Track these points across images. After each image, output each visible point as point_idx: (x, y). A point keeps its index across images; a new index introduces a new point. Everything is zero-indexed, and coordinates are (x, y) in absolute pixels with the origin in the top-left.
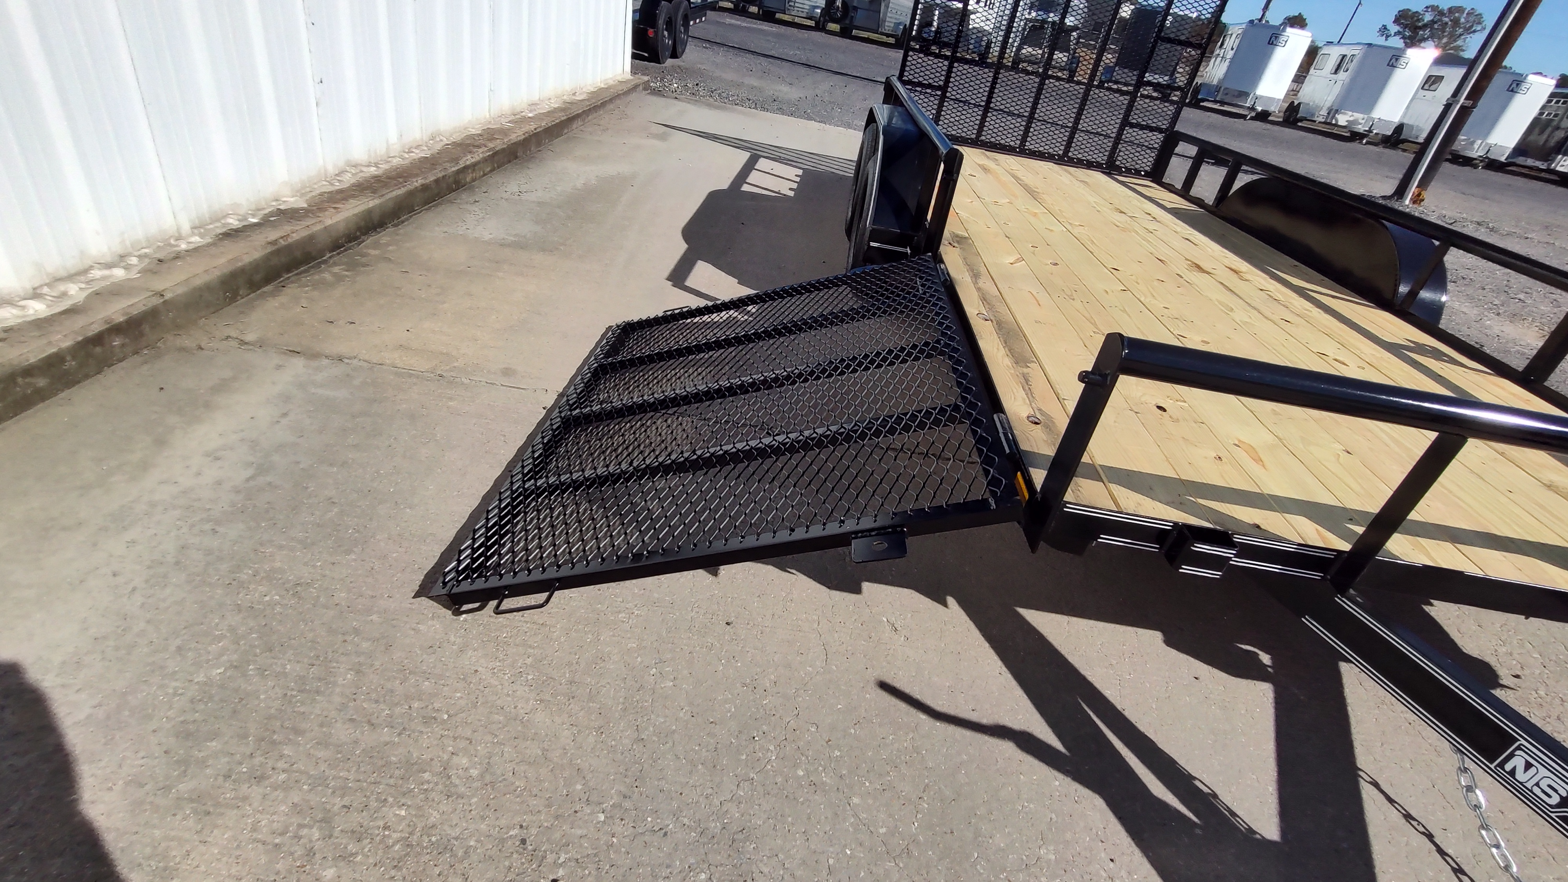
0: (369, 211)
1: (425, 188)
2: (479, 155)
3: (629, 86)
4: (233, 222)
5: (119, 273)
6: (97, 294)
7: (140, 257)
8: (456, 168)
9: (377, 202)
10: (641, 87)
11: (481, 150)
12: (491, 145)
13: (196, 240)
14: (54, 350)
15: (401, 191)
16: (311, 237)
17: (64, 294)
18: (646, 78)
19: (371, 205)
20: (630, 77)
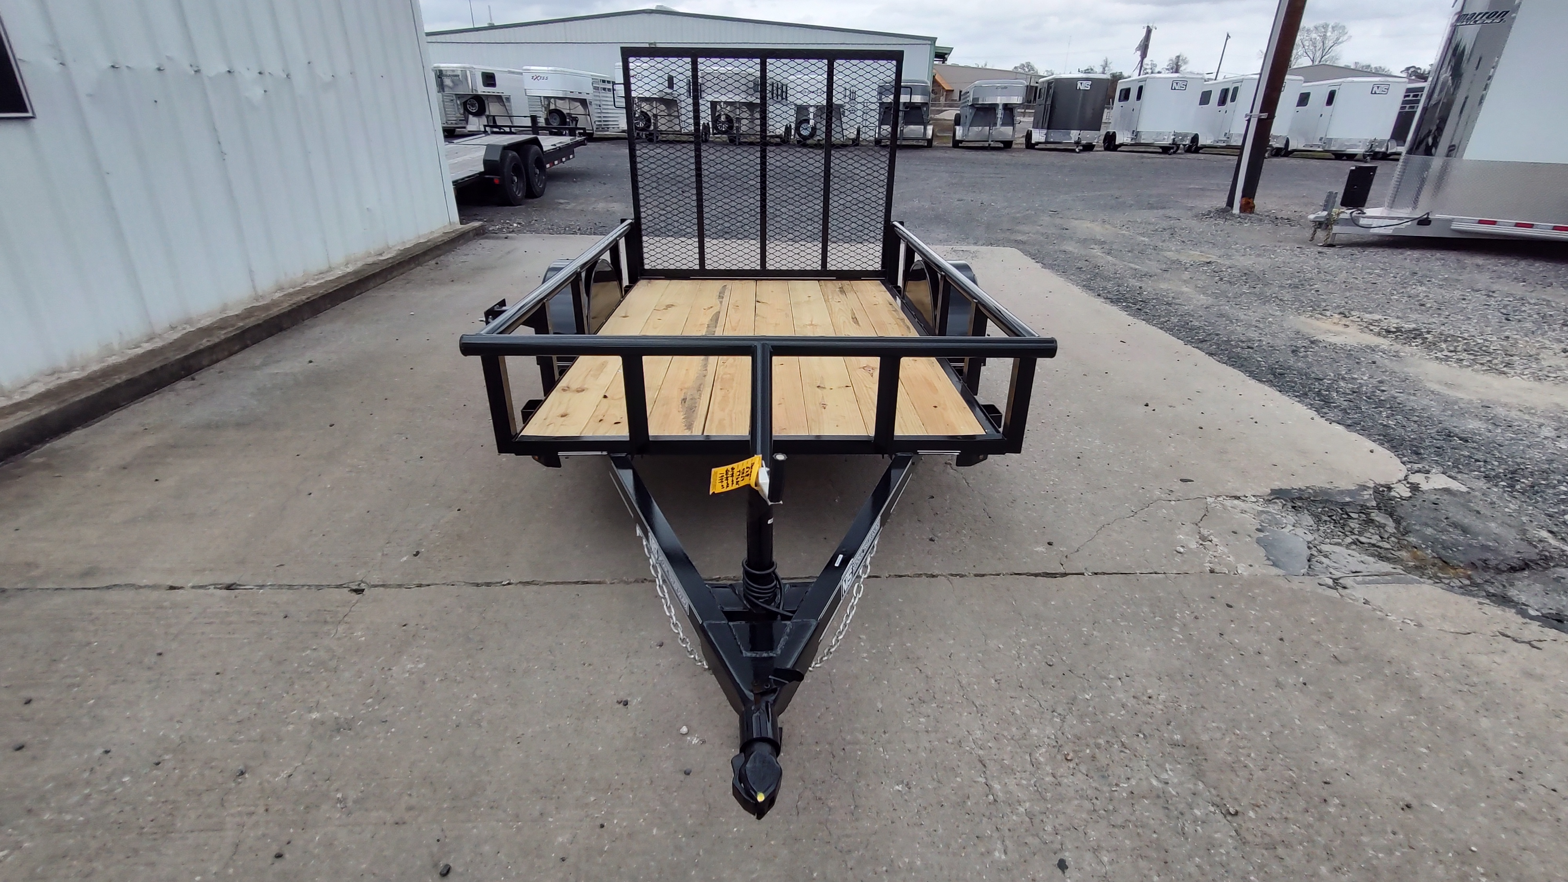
2: (222, 335)
11: (223, 332)
20: (460, 226)
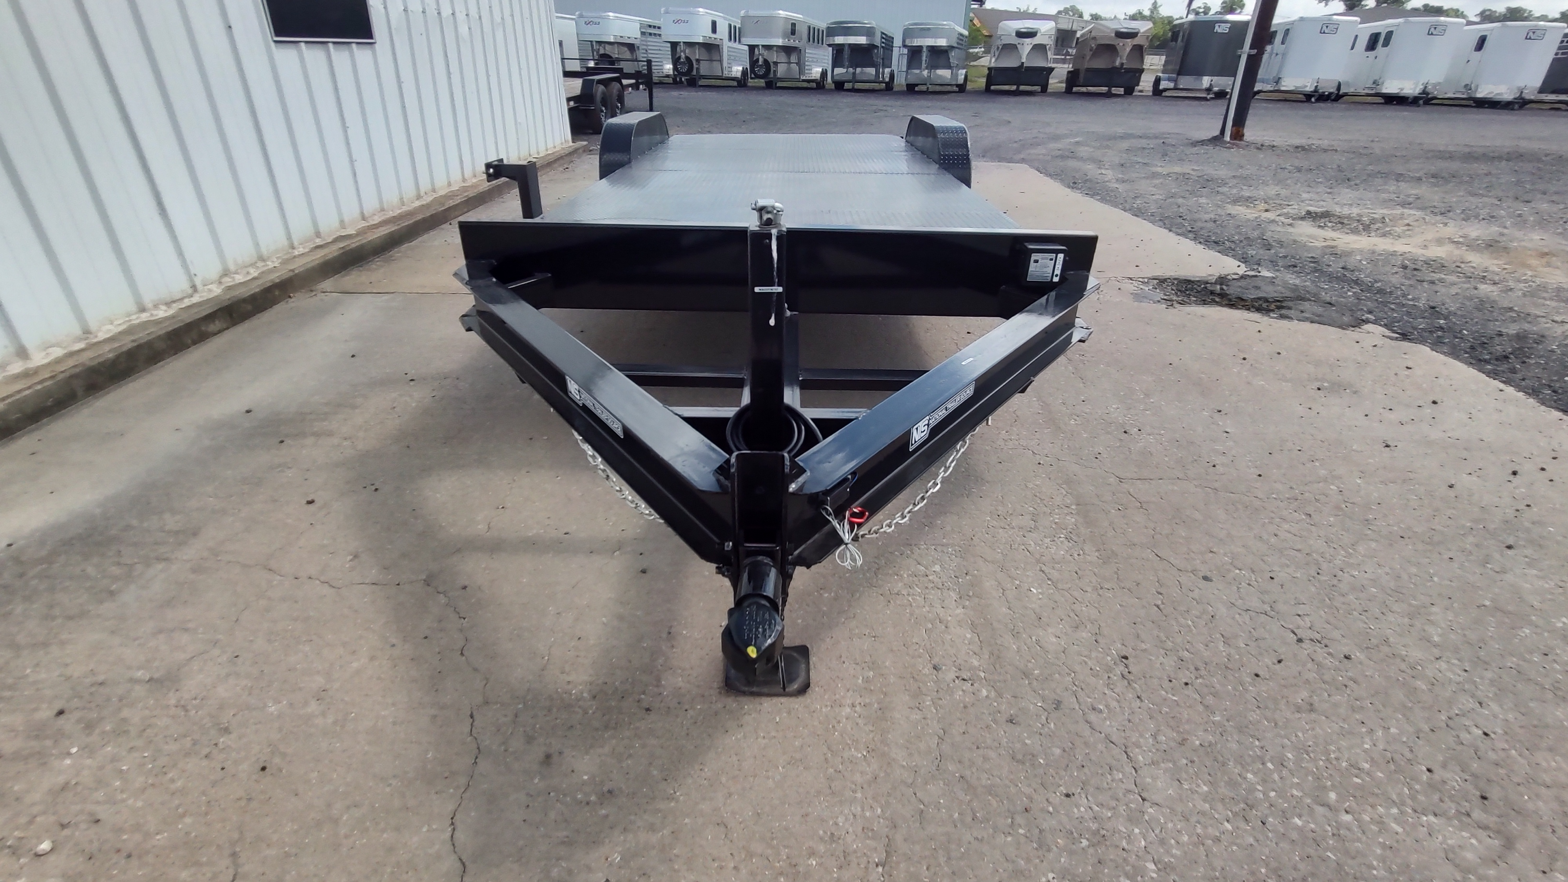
0: (392, 233)
1: (424, 220)
2: (458, 200)
3: (571, 150)
4: (319, 242)
5: (271, 265)
6: (263, 273)
7: (277, 258)
8: (443, 209)
9: (396, 228)
10: (581, 151)
11: (459, 197)
12: (466, 194)
13: (301, 250)
14: (252, 292)
15: (411, 222)
16: (362, 247)
17: (248, 273)
18: (585, 143)
19: (393, 229)
20: (571, 144)
